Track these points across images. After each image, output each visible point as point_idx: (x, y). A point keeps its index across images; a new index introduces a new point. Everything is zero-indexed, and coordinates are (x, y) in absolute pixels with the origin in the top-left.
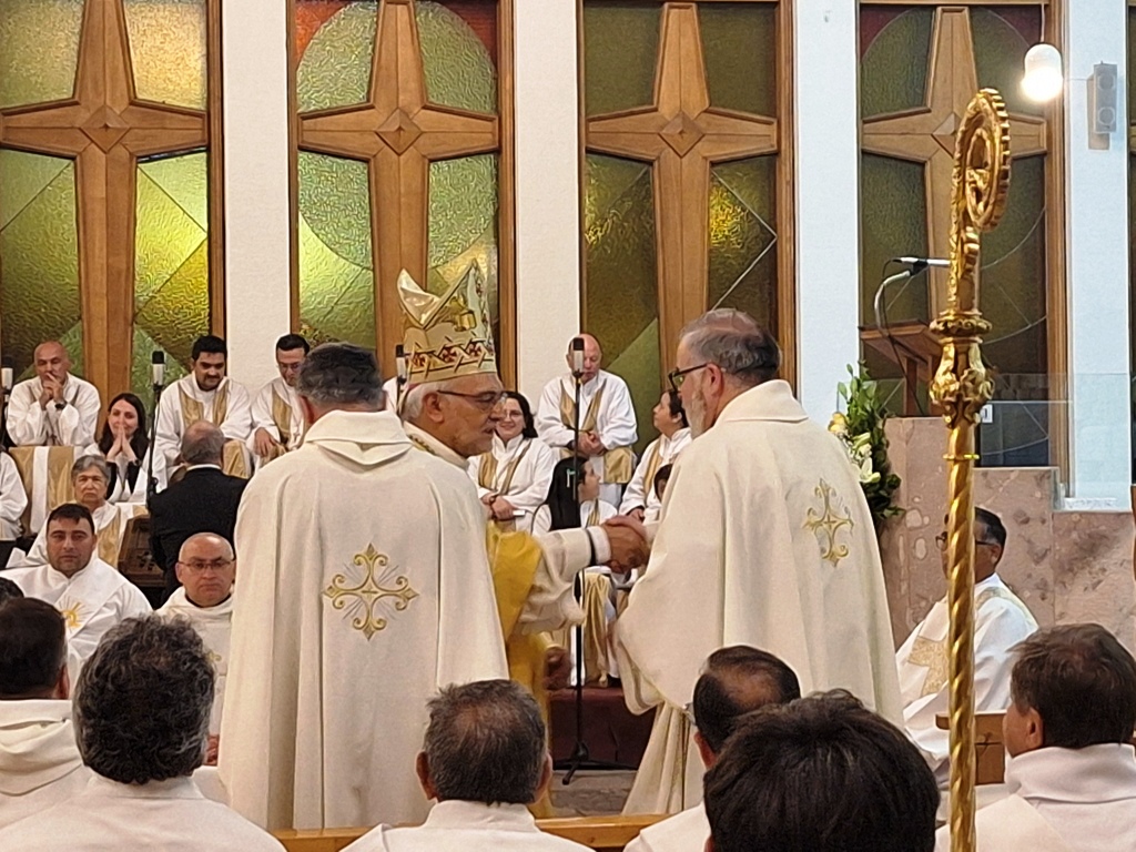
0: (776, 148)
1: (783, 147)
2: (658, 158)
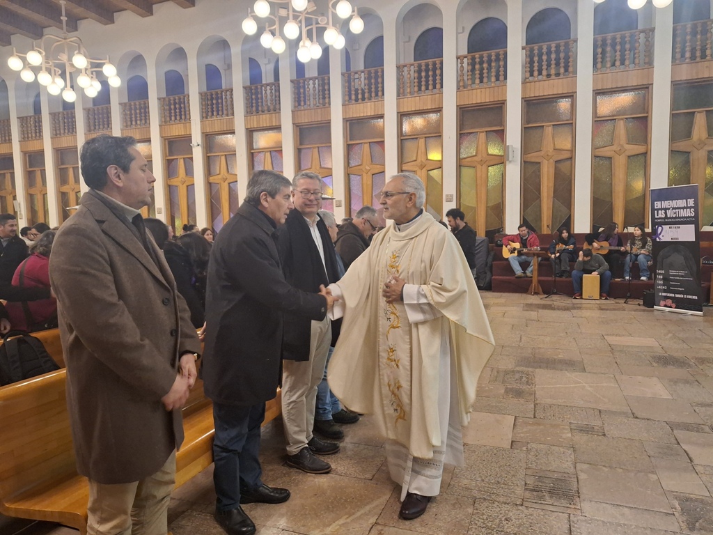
2: (692, 151)
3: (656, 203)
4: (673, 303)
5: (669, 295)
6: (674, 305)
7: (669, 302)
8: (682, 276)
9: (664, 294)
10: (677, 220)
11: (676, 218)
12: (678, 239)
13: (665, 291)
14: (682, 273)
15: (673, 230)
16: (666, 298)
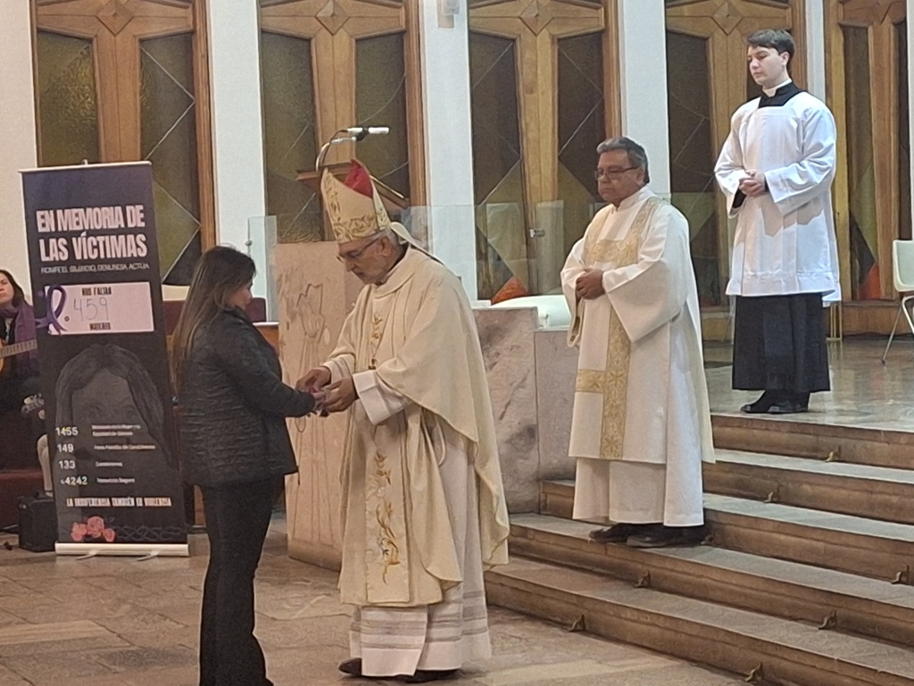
0: (192, 27)
1: (198, 27)
2: (96, 36)
3: (39, 214)
4: (107, 525)
5: (95, 502)
6: (110, 534)
7: (97, 524)
8: (128, 441)
9: (81, 502)
10: (102, 268)
11: (98, 261)
12: (107, 326)
13: (83, 492)
14: (126, 430)
15: (94, 297)
16: (89, 512)
